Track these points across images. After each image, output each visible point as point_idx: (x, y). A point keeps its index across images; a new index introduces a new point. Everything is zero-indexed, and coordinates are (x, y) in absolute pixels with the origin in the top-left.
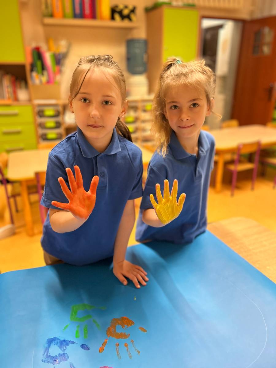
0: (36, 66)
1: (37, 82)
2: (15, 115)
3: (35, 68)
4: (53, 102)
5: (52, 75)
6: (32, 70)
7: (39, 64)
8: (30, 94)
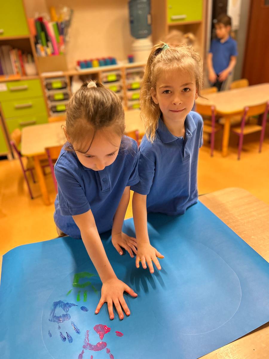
0: (41, 39)
1: (43, 54)
2: (25, 90)
3: (40, 41)
4: (60, 73)
5: (56, 46)
6: (36, 43)
7: (43, 35)
8: (37, 68)
